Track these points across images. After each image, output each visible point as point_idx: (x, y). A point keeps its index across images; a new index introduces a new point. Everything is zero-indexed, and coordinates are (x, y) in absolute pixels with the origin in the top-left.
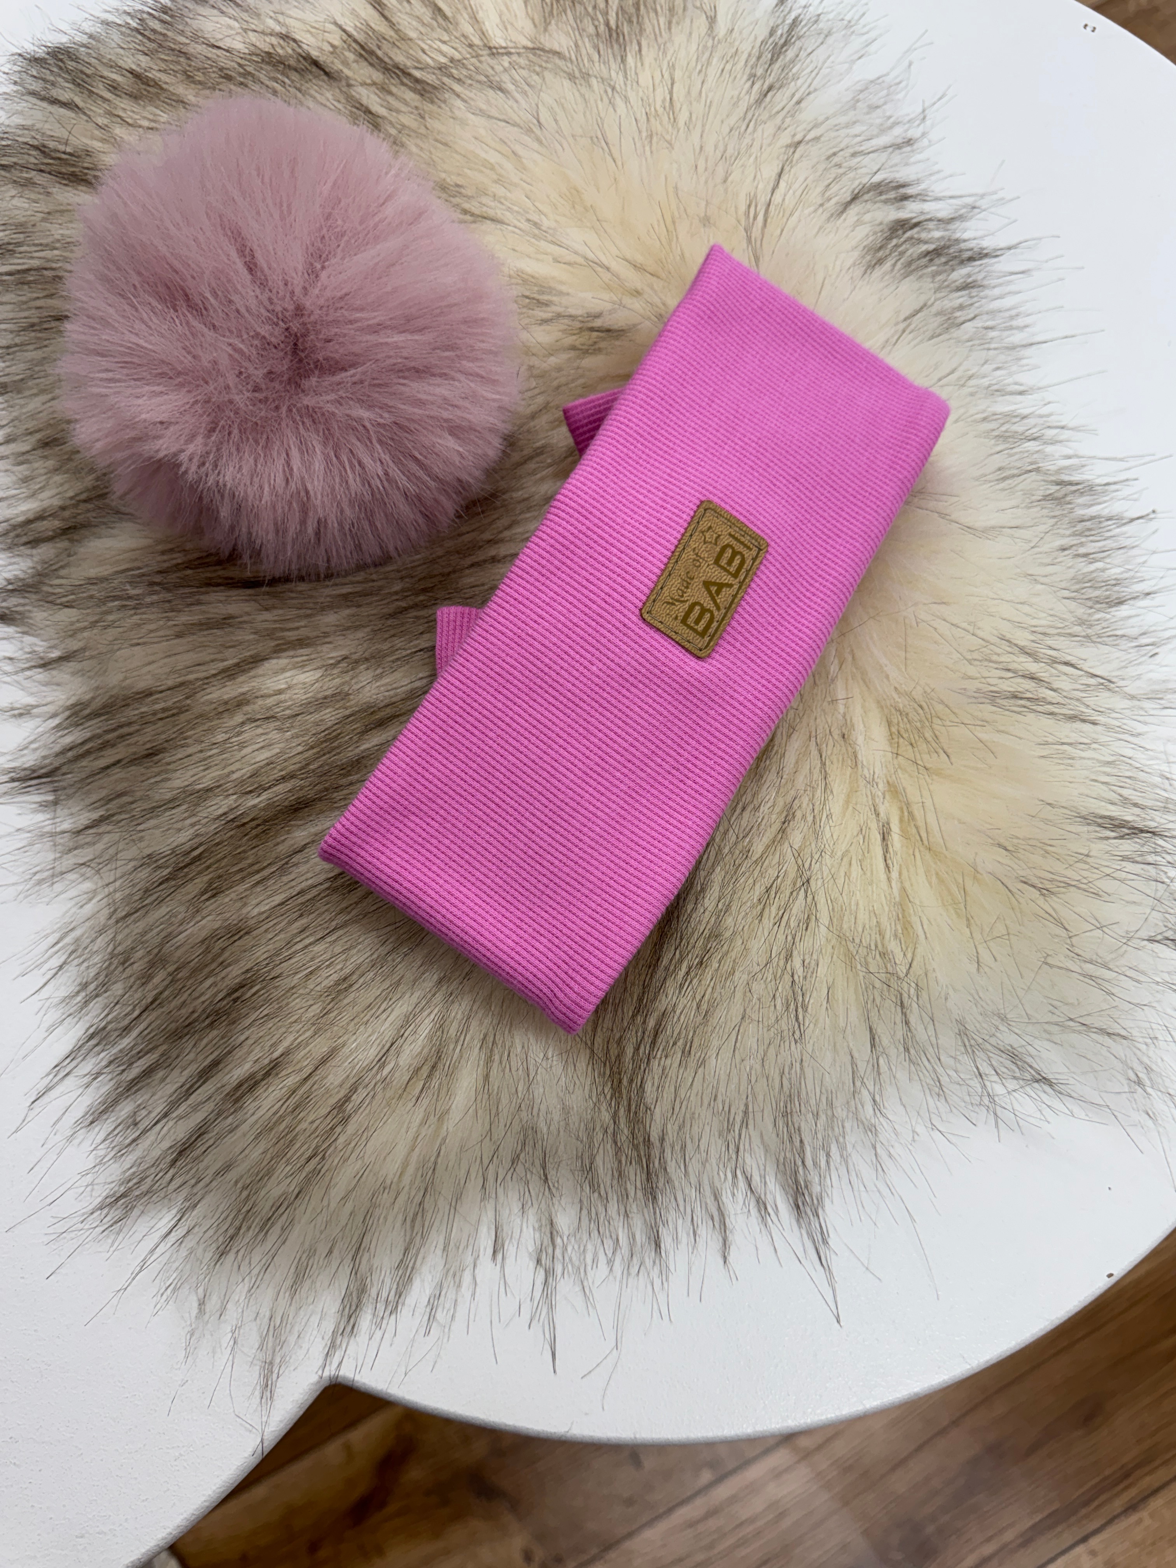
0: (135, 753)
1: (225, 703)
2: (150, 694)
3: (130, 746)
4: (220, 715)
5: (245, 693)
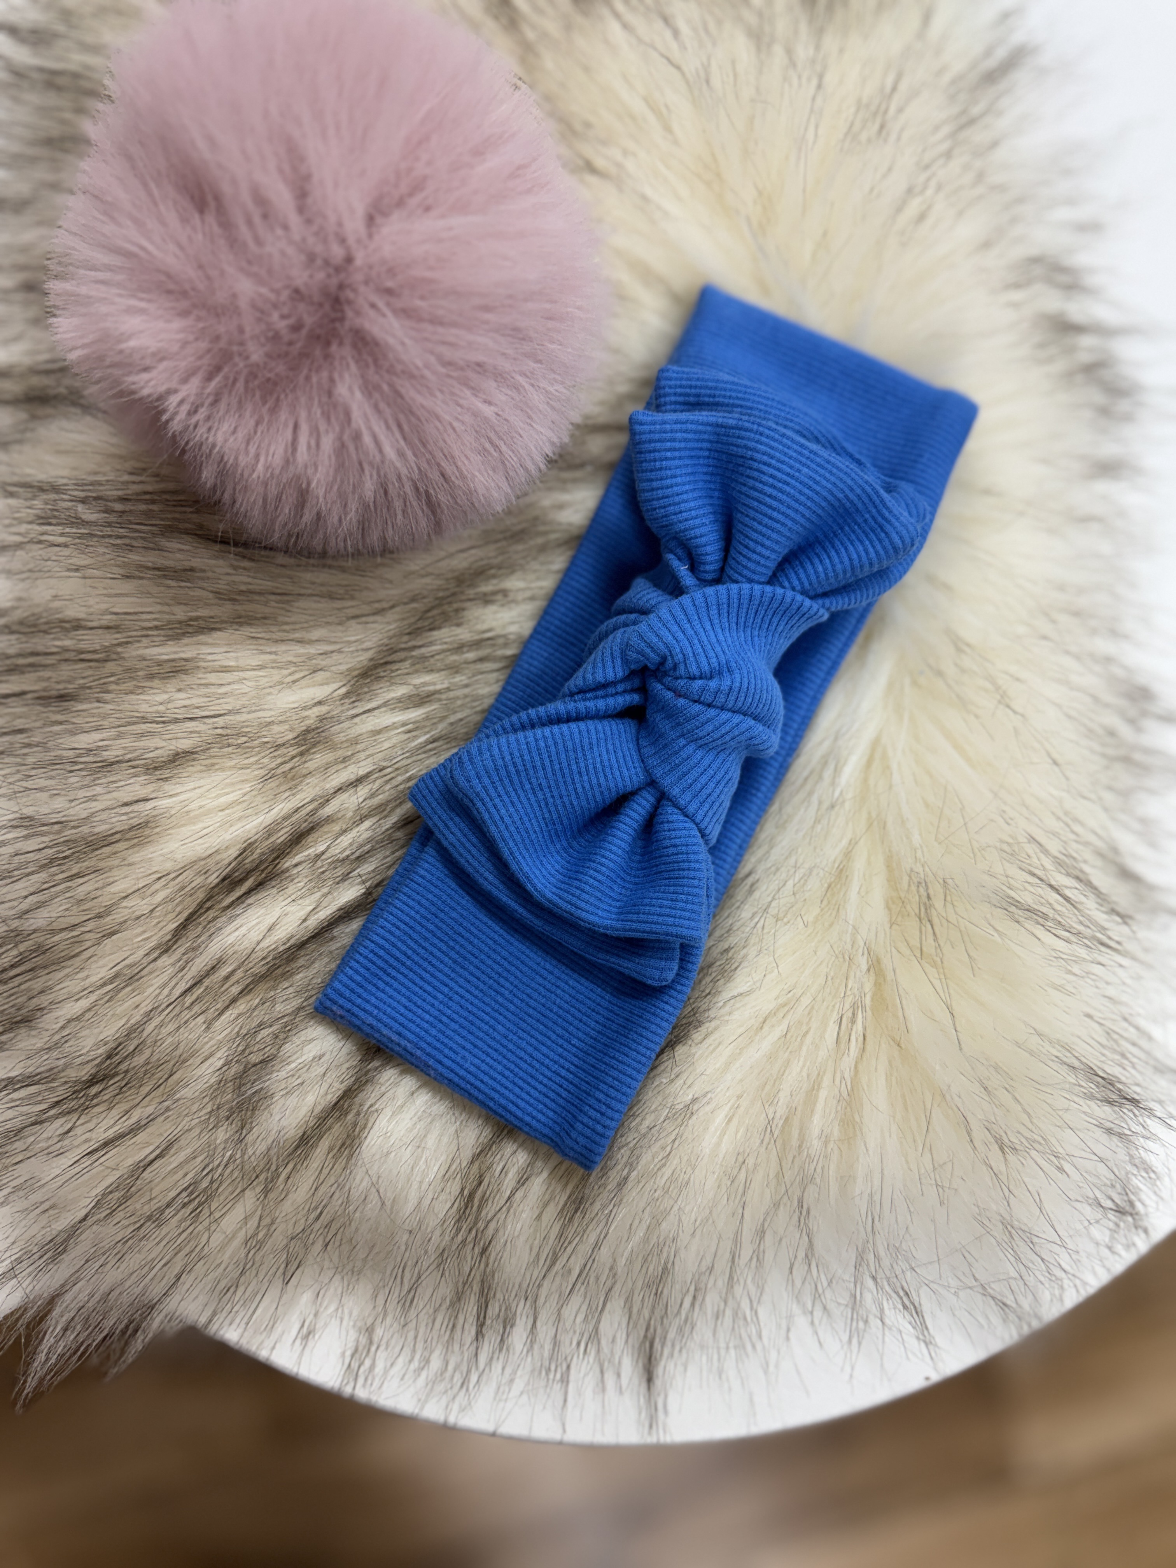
1: (160, 664)
2: (77, 627)
3: (41, 679)
4: (151, 677)
5: (186, 660)
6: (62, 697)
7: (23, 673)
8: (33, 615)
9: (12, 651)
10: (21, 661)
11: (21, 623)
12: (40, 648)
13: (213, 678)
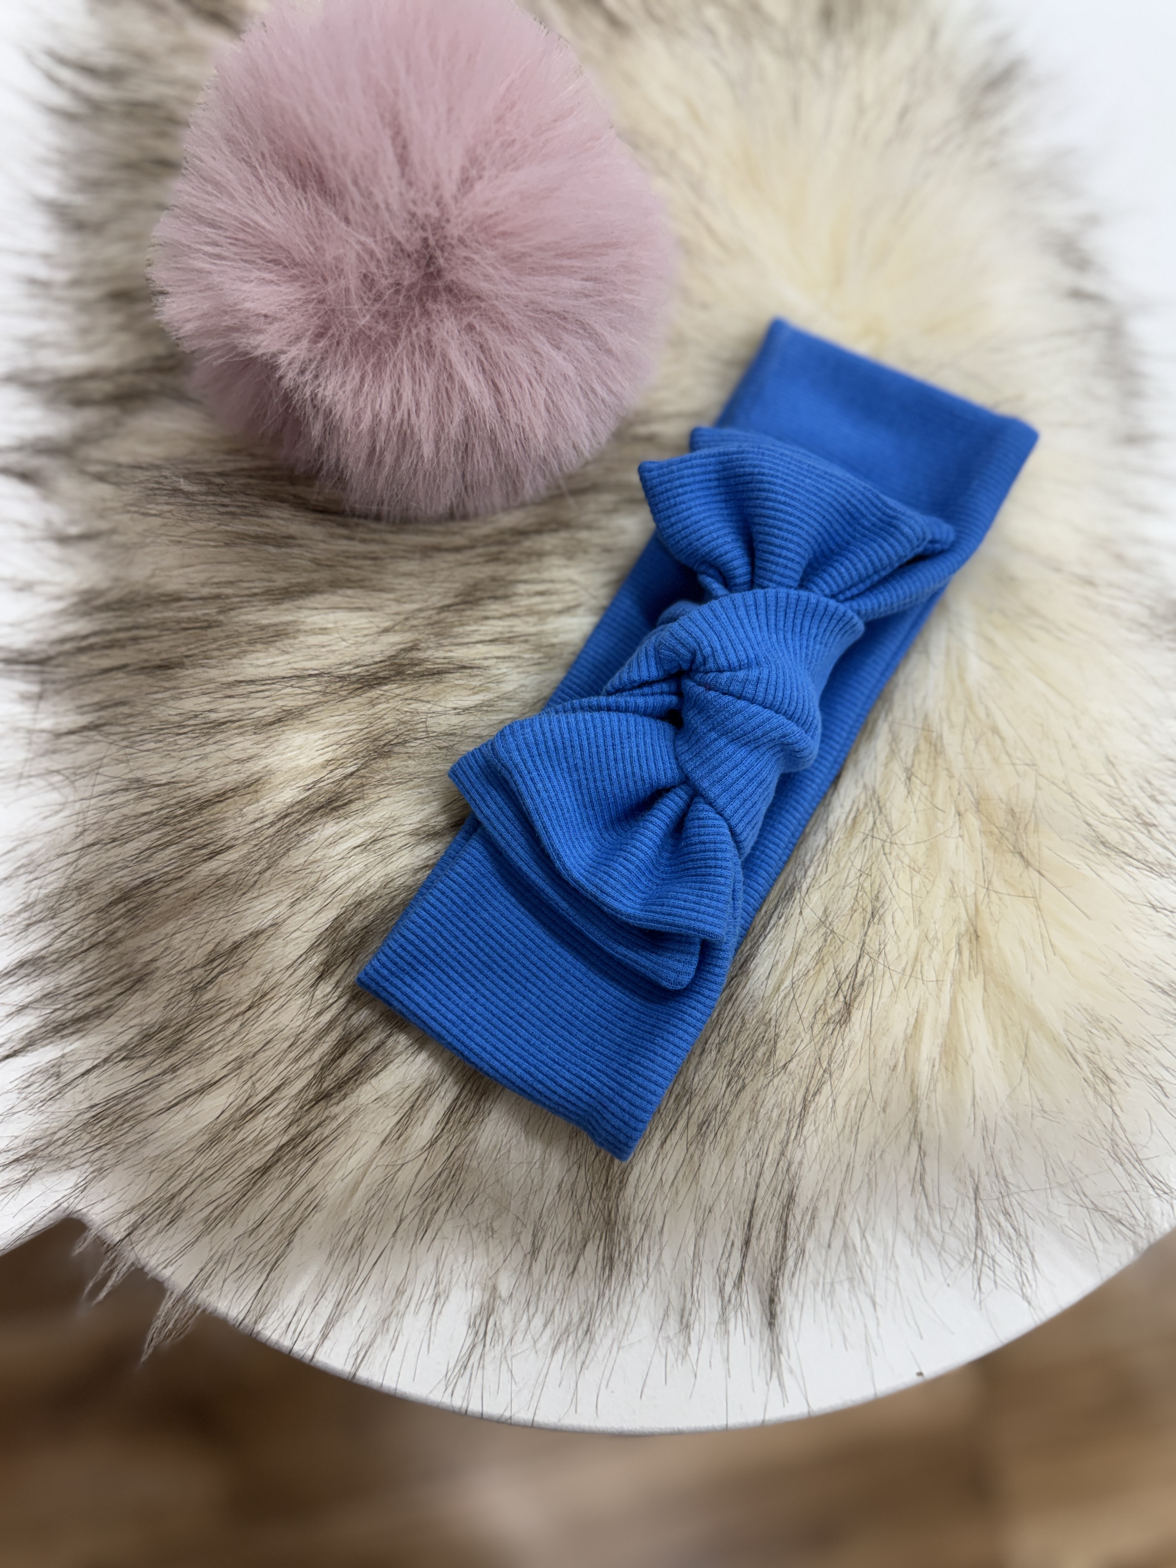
0: (146, 661)
1: (262, 628)
2: (179, 599)
3: (141, 651)
4: (252, 642)
5: (287, 623)
6: (165, 666)
7: (123, 647)
8: (131, 592)
9: (111, 627)
10: (121, 635)
11: (120, 601)
12: (141, 620)
13: (313, 640)
